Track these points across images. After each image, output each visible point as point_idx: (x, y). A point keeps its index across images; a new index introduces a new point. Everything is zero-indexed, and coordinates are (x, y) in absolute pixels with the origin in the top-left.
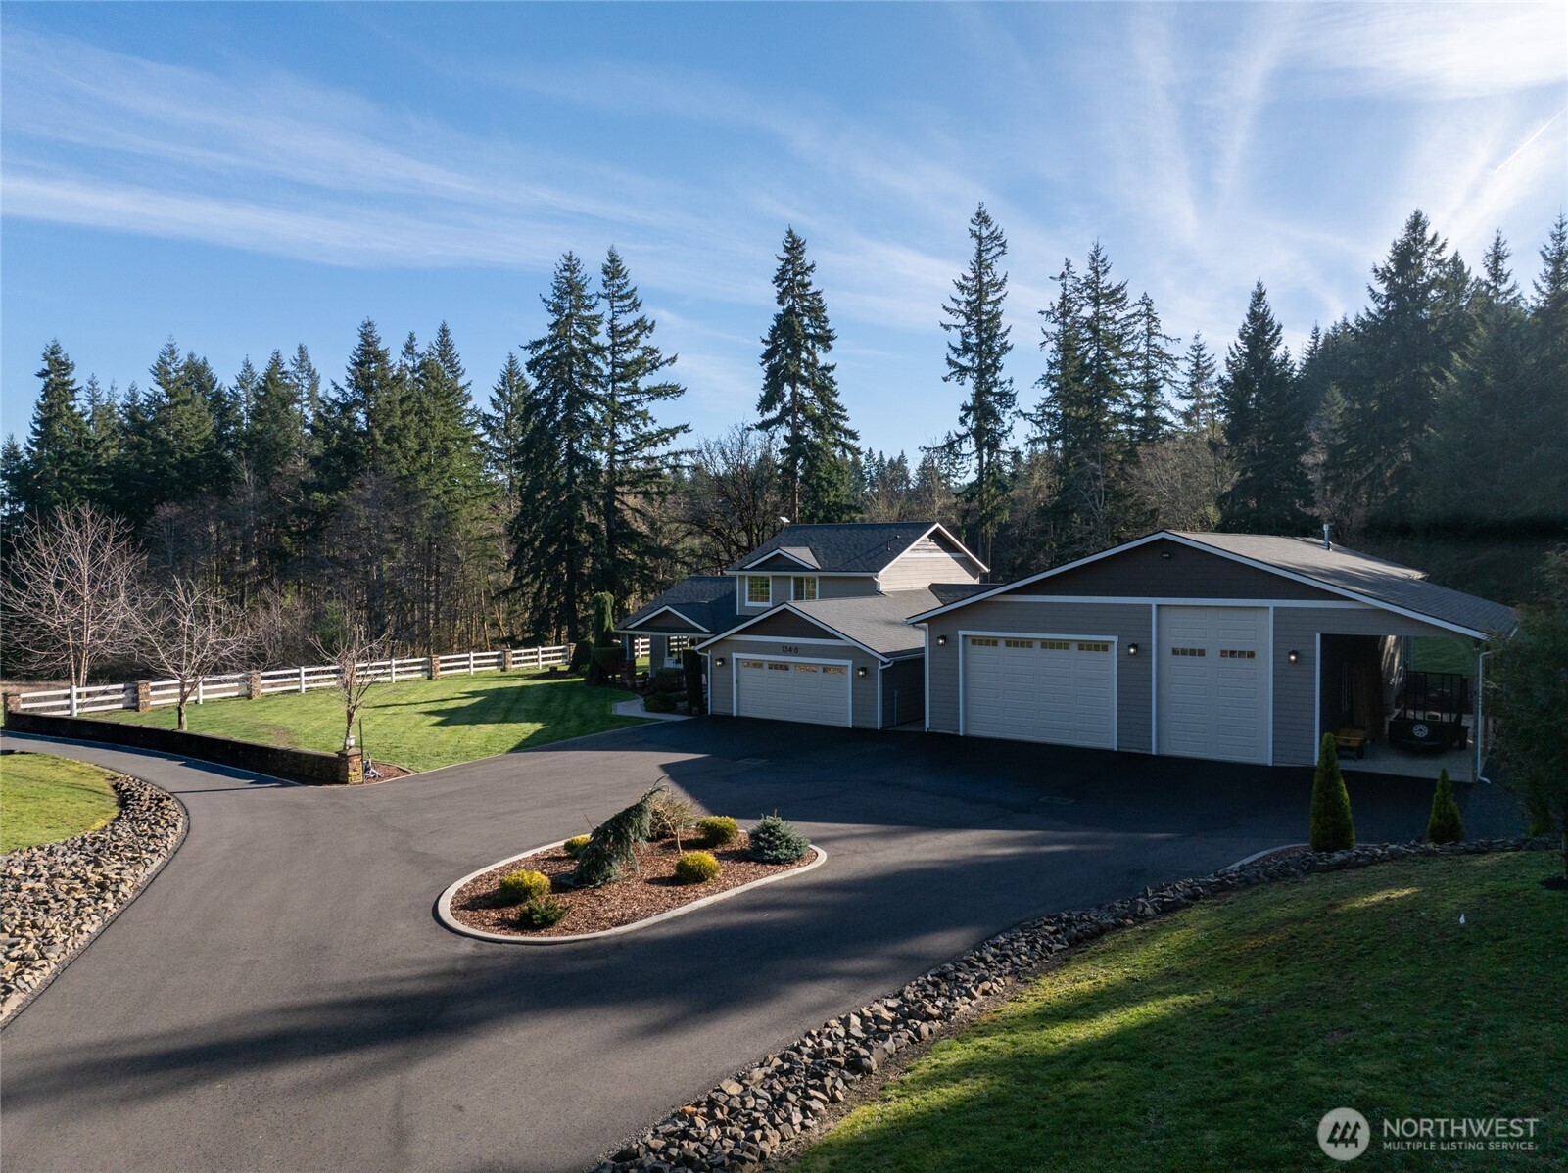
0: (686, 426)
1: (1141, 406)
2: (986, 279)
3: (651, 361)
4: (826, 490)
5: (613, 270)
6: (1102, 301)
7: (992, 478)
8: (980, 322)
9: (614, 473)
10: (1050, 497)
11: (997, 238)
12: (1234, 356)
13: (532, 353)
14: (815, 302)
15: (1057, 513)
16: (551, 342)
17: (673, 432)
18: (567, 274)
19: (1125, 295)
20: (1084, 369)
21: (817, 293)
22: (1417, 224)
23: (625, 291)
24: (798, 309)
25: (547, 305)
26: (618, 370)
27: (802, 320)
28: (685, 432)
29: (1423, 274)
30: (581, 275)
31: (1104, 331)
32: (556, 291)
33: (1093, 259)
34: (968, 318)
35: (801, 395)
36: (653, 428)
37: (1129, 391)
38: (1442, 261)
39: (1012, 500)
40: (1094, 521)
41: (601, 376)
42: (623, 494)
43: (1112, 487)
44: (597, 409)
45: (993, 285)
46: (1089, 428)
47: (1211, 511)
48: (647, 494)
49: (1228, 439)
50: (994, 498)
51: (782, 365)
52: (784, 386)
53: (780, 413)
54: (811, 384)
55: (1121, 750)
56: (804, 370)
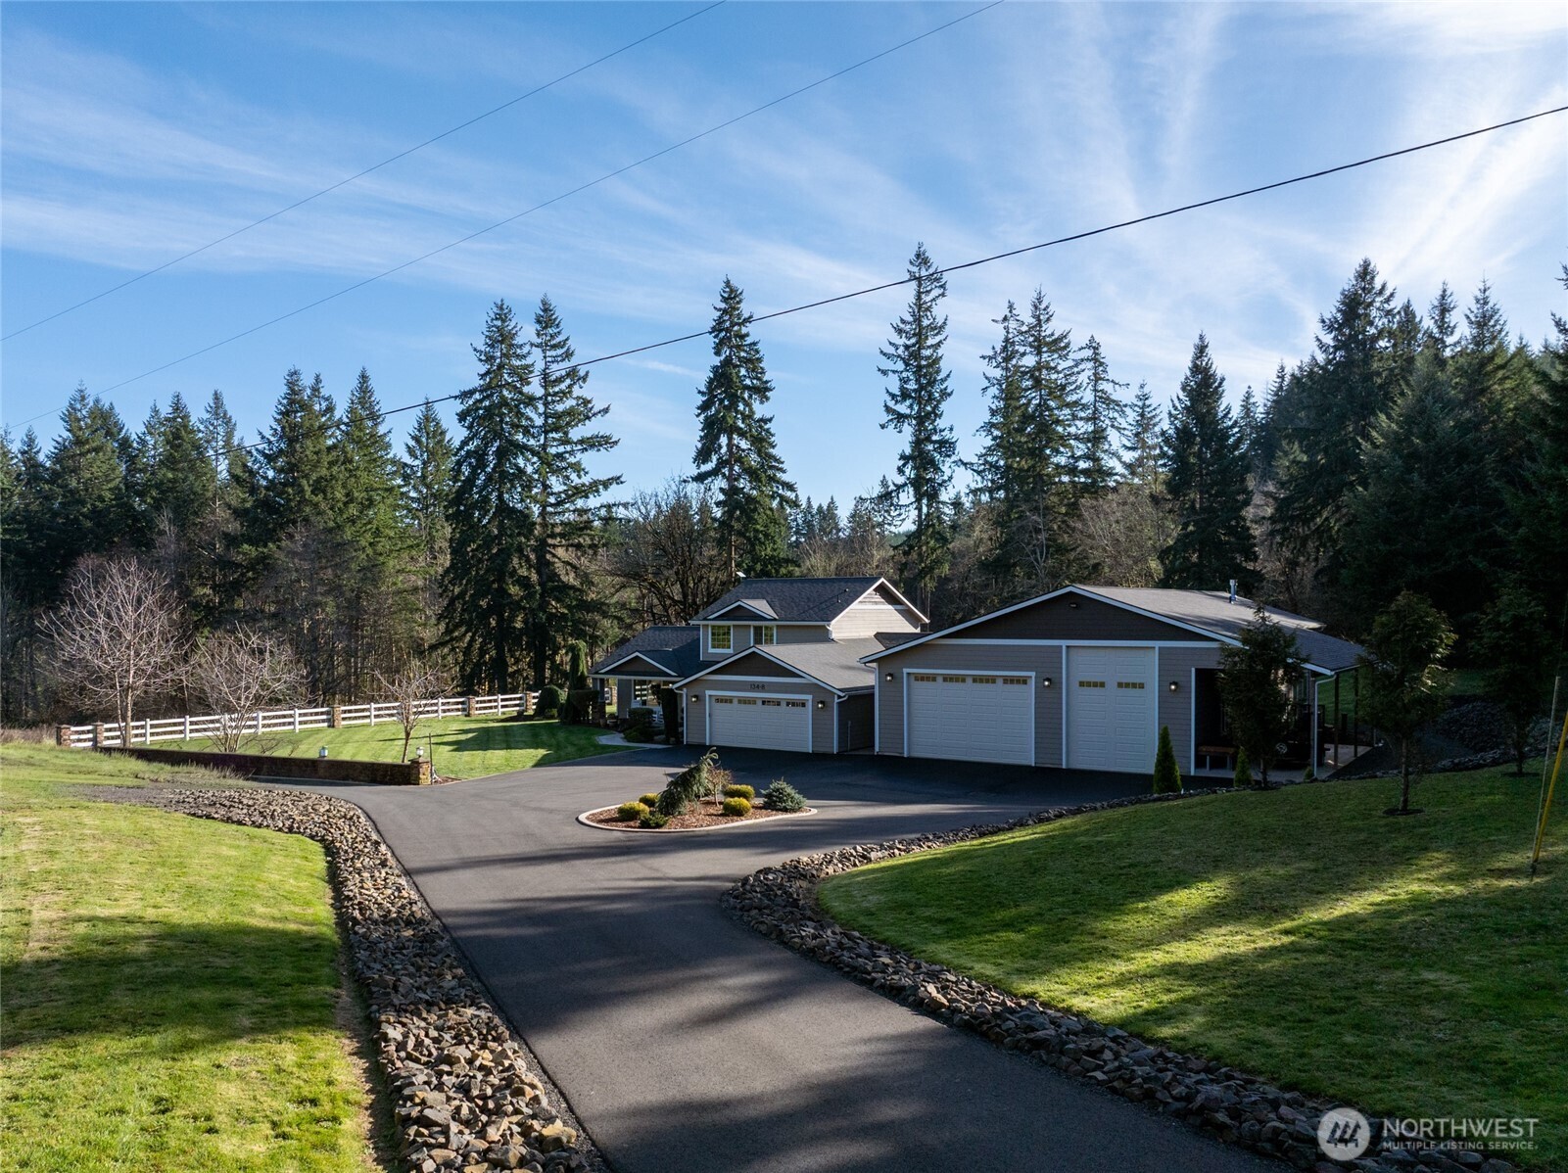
0: (619, 478)
1: (1086, 457)
2: (925, 322)
3: (583, 412)
4: (764, 543)
5: (546, 319)
6: (1045, 349)
7: (931, 530)
8: (919, 367)
9: (547, 526)
10: (991, 550)
11: (937, 280)
12: (1176, 409)
13: (462, 403)
14: (752, 352)
15: (998, 566)
16: (481, 391)
17: (606, 484)
18: (499, 323)
19: (1067, 346)
20: (1027, 419)
21: (755, 344)
22: (1365, 273)
23: (558, 340)
24: (735, 361)
25: (478, 354)
26: (550, 421)
27: (738, 371)
28: (617, 483)
29: (1371, 323)
30: (512, 324)
31: (1047, 381)
32: (487, 340)
33: (1036, 307)
34: (907, 364)
35: (738, 447)
36: (586, 480)
37: (1072, 442)
38: (1391, 310)
39: (953, 554)
40: (1037, 575)
41: (533, 427)
42: (554, 546)
43: (1055, 541)
44: (528, 460)
45: (933, 329)
46: (1031, 480)
47: (1154, 565)
48: (578, 546)
49: (1170, 492)
50: (934, 550)
51: (720, 417)
52: (720, 437)
53: (716, 465)
54: (749, 435)
55: (1038, 765)
56: (741, 421)
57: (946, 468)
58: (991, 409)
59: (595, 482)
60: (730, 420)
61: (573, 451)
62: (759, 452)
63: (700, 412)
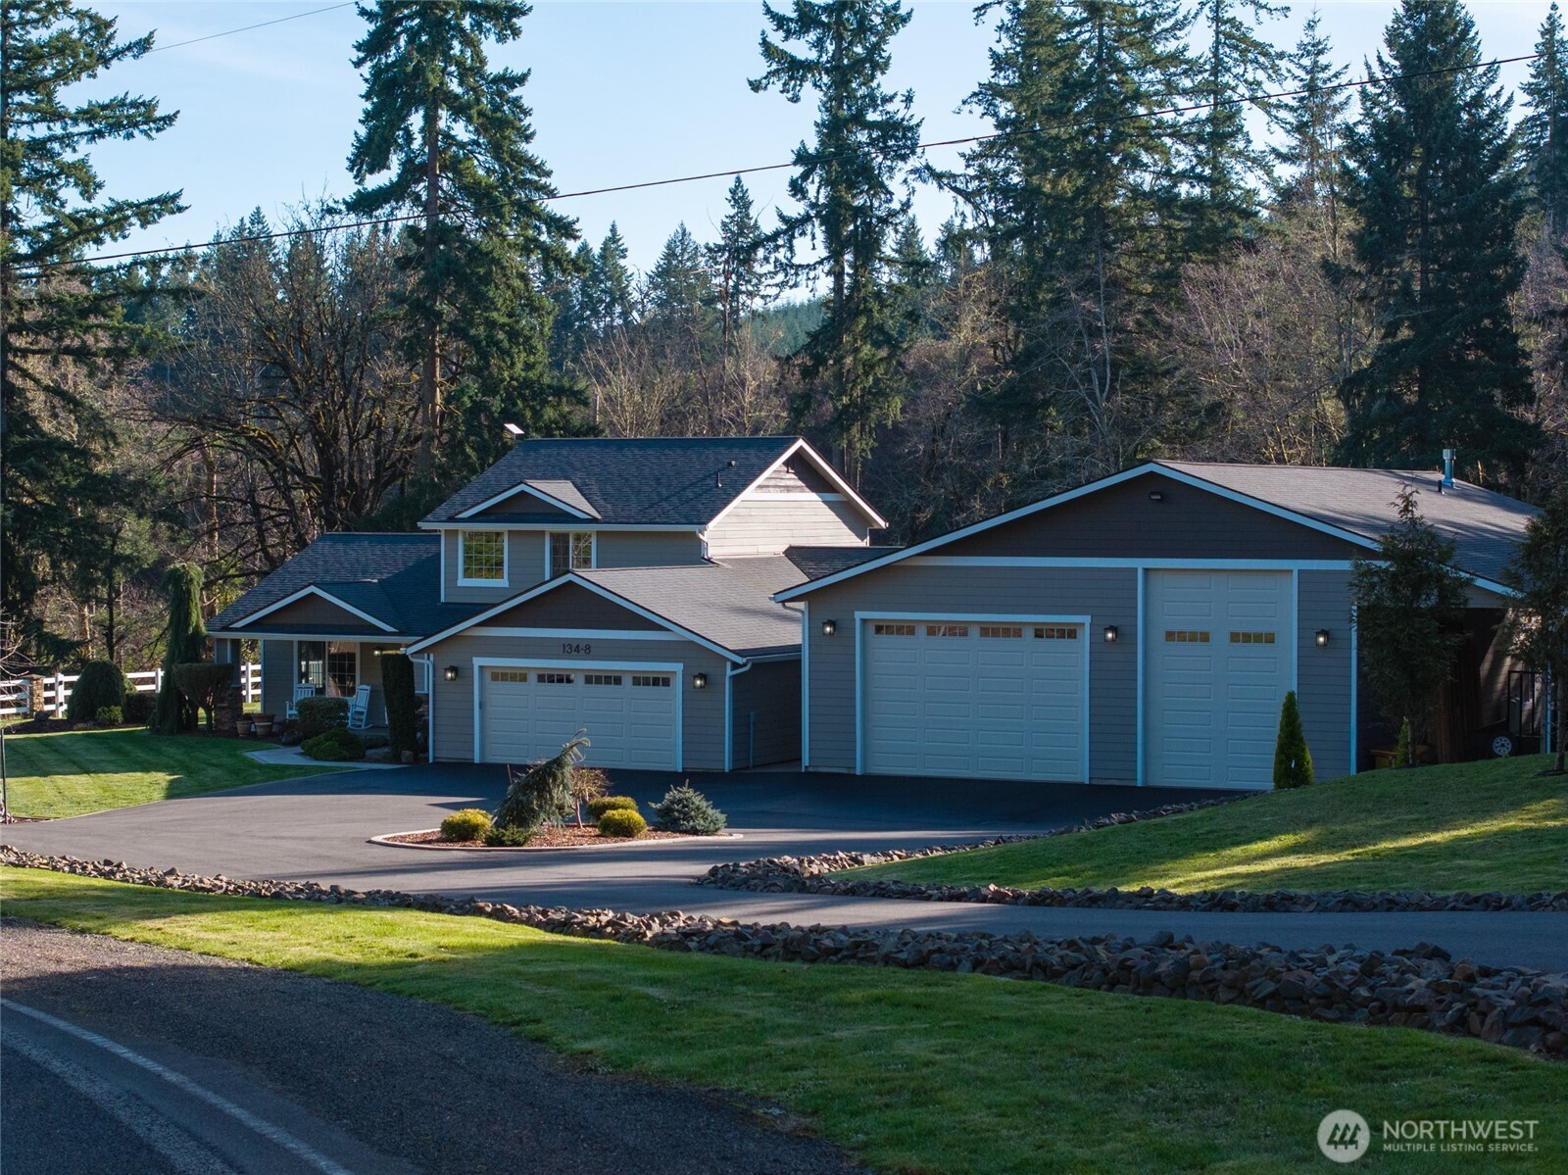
0: (176, 199)
1: (1195, 175)
4: (507, 353)
7: (862, 321)
10: (995, 370)
12: (1375, 83)
15: (1010, 406)
17: (145, 212)
28: (169, 211)
35: (448, 136)
36: (99, 202)
37: (1166, 142)
40: (1092, 427)
42: (25, 353)
43: (1131, 353)
46: (1081, 220)
47: (1331, 408)
48: (82, 354)
49: (1361, 258)
50: (869, 366)
51: (409, 69)
52: (409, 114)
53: (399, 176)
54: (474, 112)
55: (1095, 782)
56: (456, 81)
57: (897, 182)
58: (994, 55)
59: (119, 207)
60: (431, 76)
61: (70, 136)
62: (496, 150)
63: (362, 55)
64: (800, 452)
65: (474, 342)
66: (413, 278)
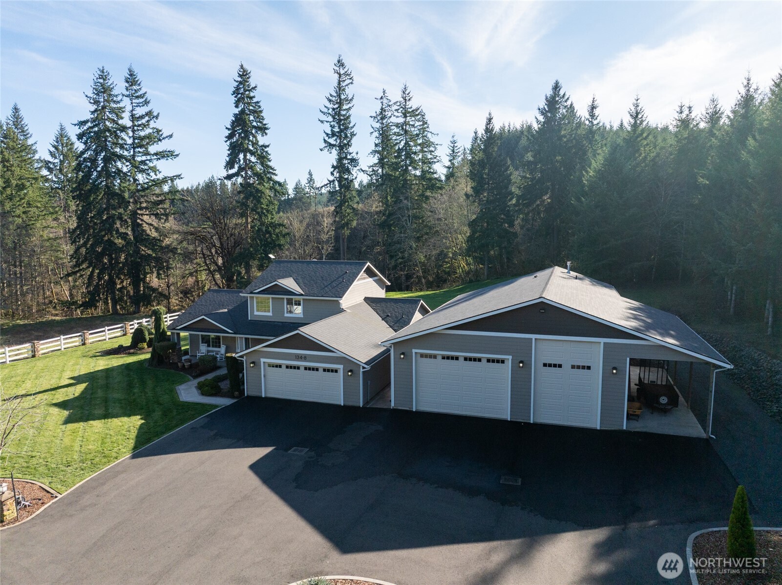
0: (179, 176)
2: (343, 97)
3: (157, 136)
4: (267, 216)
5: (132, 80)
6: (408, 115)
7: (347, 204)
8: (340, 120)
10: (380, 217)
11: (349, 75)
13: (79, 128)
14: (257, 107)
16: (92, 122)
17: (172, 179)
18: (101, 81)
21: (258, 102)
22: (557, 87)
23: (139, 93)
24: (247, 112)
25: (89, 99)
26: (136, 141)
27: (249, 118)
28: (179, 179)
29: (559, 112)
30: (110, 82)
31: (409, 131)
32: (95, 91)
33: (404, 93)
34: (334, 118)
35: (249, 160)
36: (160, 176)
38: (567, 106)
40: (407, 232)
41: (126, 144)
42: (142, 215)
44: (124, 164)
45: (347, 100)
46: (402, 182)
47: (466, 229)
48: (157, 215)
49: (475, 193)
50: (348, 214)
51: (239, 143)
52: (239, 155)
53: (238, 170)
54: (256, 154)
55: (512, 420)
56: (251, 146)
58: (375, 143)
59: (166, 178)
60: (245, 145)
61: (151, 159)
62: (262, 164)
63: (227, 139)
64: (368, 268)
65: (258, 213)
66: (242, 196)
